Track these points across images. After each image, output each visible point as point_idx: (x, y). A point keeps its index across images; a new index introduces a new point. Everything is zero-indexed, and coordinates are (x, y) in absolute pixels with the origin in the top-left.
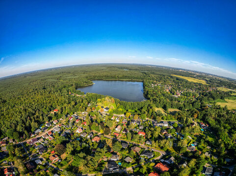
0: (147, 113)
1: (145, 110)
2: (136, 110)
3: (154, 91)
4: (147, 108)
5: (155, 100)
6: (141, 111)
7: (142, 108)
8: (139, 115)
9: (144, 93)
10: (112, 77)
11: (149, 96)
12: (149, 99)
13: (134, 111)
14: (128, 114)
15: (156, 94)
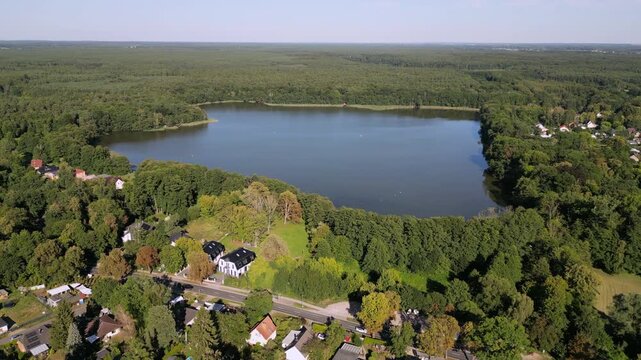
0: (527, 305)
1: (507, 285)
2: (441, 275)
3: (560, 158)
4: (527, 264)
5: (577, 215)
6: (476, 289)
7: (483, 264)
8: (463, 317)
9: (489, 172)
10: (314, 95)
11: (531, 187)
12: (532, 203)
13: (418, 282)
14: (381, 306)
15: (578, 172)
